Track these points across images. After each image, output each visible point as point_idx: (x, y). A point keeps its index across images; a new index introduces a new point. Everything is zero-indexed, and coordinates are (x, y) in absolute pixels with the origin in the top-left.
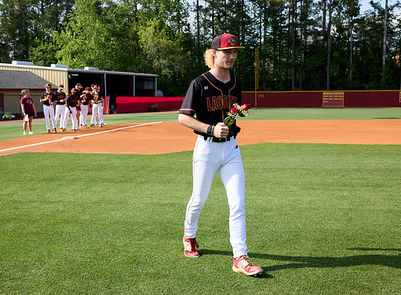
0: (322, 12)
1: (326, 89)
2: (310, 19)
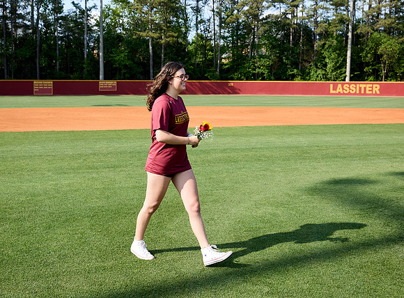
0: (30, 7)
1: (36, 79)
2: (18, 12)
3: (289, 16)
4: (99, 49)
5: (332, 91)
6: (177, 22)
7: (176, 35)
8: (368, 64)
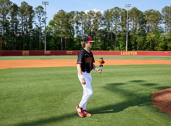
0: (21, 27)
1: (23, 50)
2: (18, 28)
3: (107, 30)
4: (44, 40)
5: (121, 54)
6: (71, 31)
7: (70, 36)
8: (133, 45)
